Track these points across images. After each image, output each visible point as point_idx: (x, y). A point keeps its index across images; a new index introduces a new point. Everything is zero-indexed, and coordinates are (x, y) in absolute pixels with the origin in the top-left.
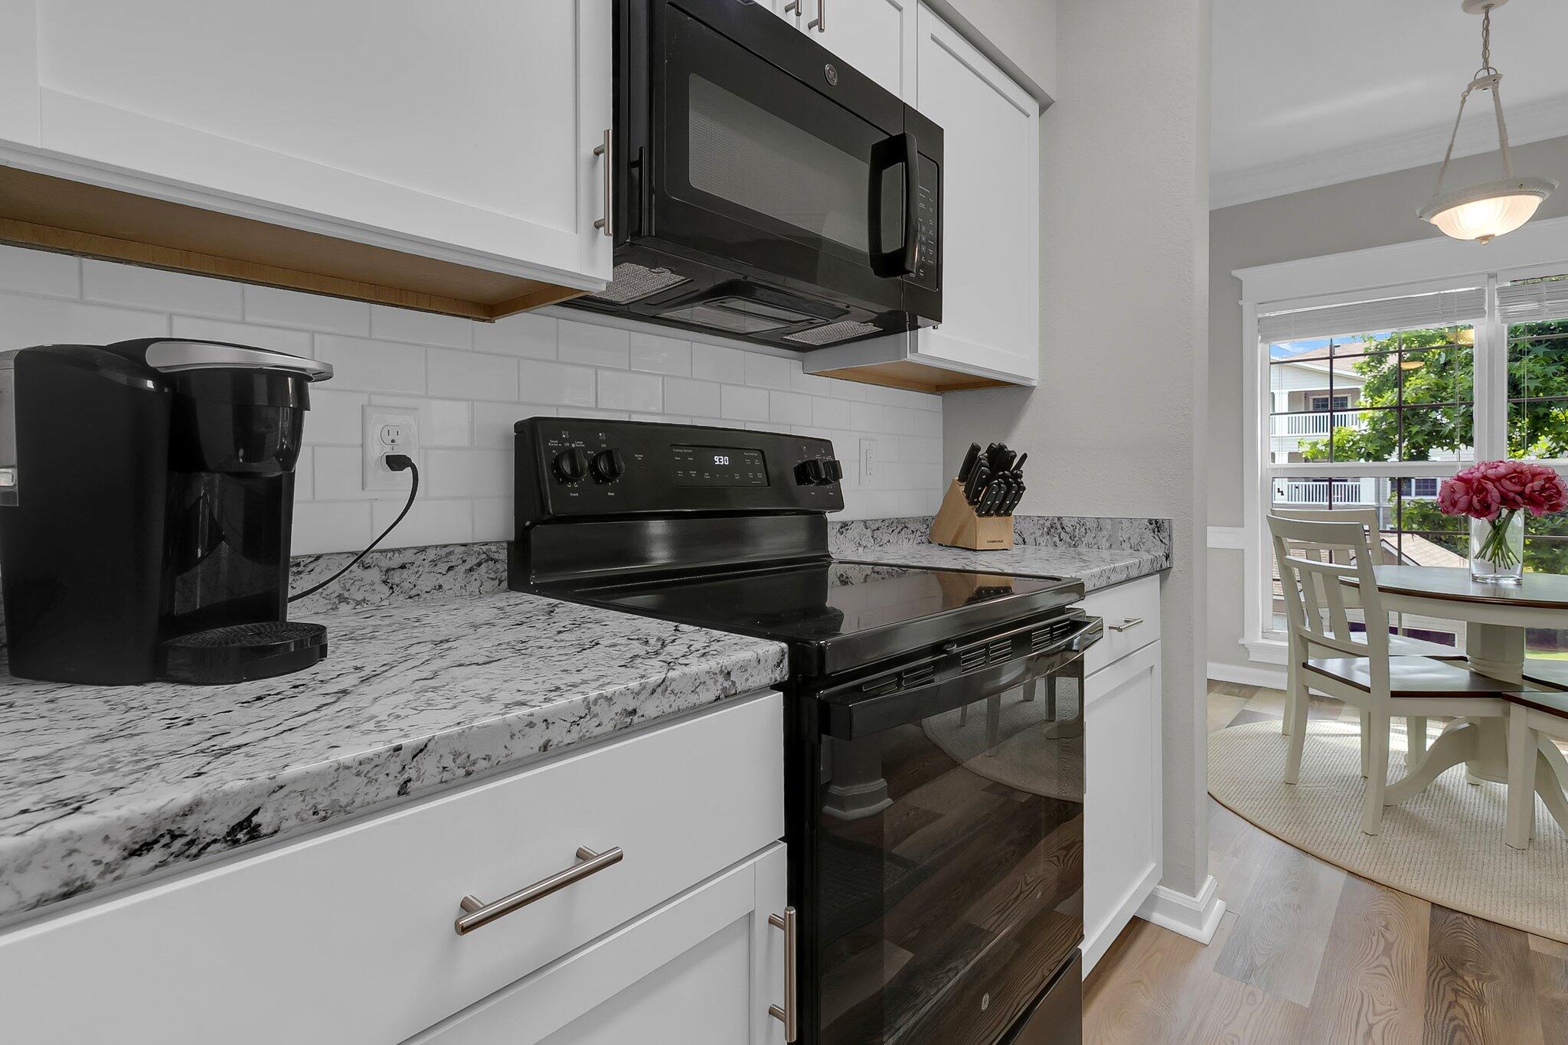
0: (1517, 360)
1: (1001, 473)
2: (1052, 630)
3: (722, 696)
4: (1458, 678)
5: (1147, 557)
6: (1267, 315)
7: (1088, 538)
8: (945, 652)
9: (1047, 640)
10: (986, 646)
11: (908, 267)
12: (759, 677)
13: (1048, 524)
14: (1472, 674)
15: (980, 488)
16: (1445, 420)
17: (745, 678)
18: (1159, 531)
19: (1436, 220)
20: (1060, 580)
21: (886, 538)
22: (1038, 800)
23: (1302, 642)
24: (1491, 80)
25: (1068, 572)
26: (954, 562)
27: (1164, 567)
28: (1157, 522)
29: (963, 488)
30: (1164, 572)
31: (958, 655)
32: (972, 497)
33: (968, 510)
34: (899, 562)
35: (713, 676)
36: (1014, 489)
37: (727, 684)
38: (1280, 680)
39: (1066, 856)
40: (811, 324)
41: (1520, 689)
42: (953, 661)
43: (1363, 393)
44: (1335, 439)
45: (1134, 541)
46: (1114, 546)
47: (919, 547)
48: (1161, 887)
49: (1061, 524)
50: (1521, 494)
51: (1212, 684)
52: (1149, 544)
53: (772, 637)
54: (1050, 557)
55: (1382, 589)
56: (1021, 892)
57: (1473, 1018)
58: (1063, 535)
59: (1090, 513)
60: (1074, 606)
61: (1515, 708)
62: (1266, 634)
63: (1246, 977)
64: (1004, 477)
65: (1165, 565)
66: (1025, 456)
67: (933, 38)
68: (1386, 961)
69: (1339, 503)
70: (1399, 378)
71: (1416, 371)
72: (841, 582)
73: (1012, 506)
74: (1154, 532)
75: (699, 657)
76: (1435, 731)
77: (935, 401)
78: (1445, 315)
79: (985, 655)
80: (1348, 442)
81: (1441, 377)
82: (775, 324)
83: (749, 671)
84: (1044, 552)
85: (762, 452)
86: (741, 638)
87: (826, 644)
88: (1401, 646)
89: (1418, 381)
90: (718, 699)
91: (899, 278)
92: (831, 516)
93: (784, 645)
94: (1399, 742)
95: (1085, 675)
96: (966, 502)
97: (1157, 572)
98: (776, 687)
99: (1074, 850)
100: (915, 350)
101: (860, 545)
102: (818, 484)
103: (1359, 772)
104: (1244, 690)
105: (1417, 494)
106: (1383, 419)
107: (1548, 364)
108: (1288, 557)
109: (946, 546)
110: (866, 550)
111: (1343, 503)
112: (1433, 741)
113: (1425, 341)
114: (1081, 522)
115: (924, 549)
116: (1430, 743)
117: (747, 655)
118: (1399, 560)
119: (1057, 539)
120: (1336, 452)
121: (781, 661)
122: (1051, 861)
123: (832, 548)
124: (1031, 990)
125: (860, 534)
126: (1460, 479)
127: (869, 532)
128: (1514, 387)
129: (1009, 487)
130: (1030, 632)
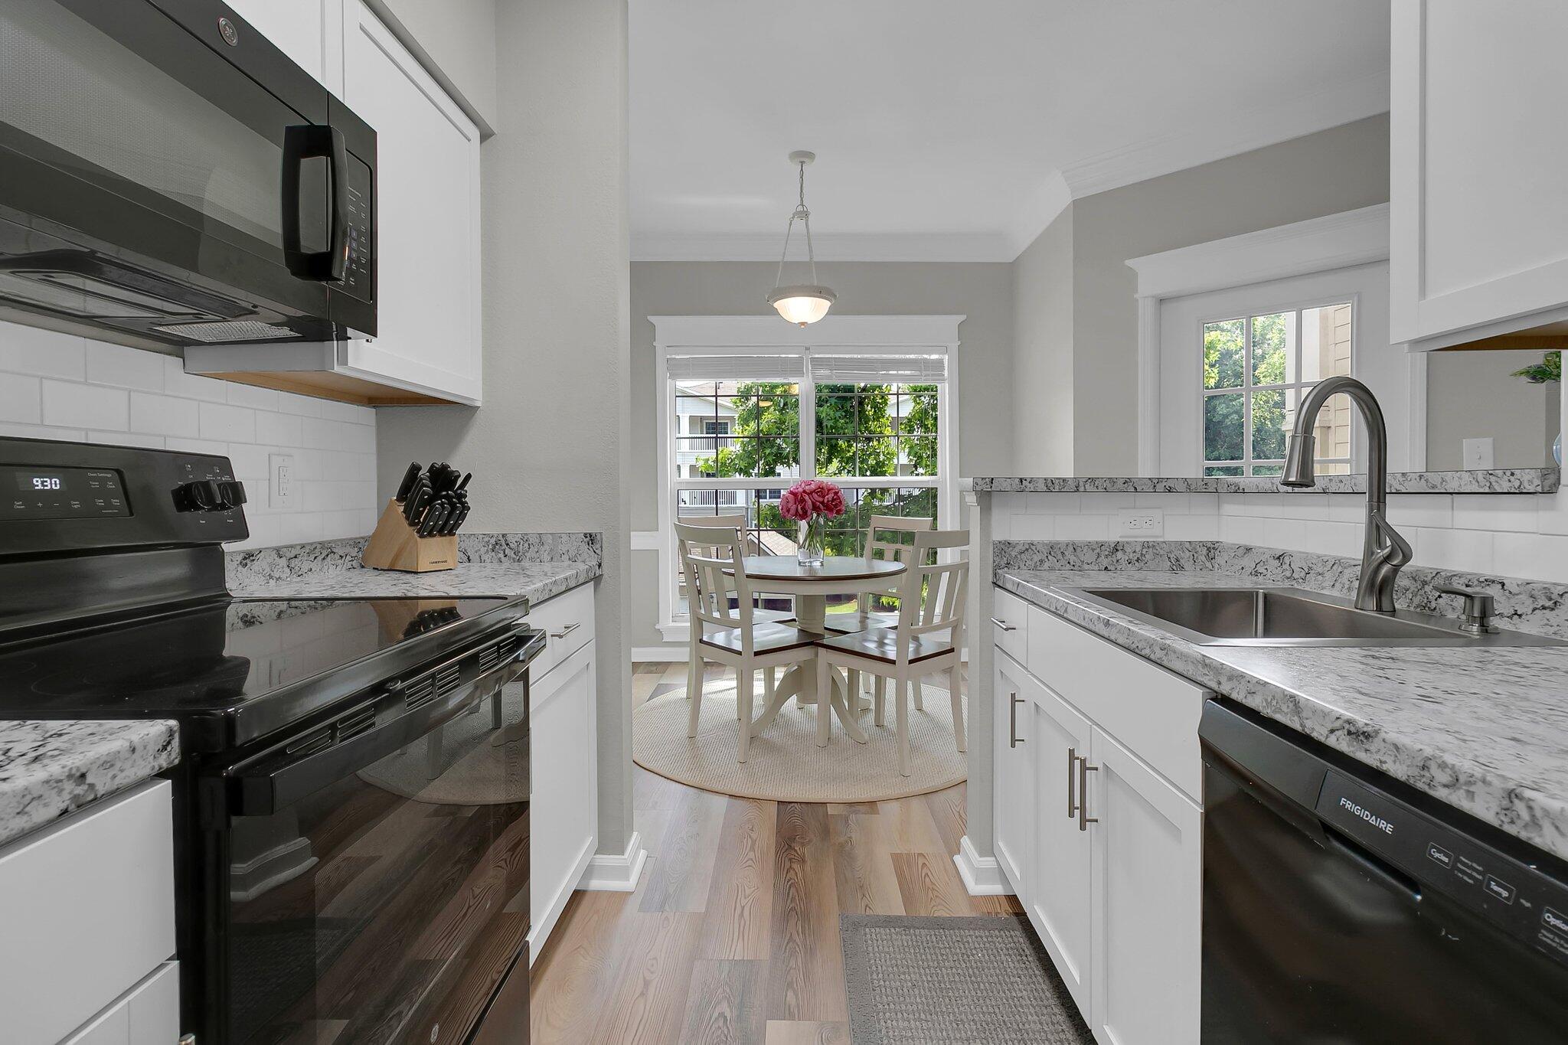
0: (821, 406)
1: (444, 493)
2: (499, 648)
3: (72, 807)
4: (790, 635)
5: (582, 567)
6: (673, 356)
7: (531, 554)
8: (388, 691)
9: (495, 659)
10: (433, 676)
11: (335, 274)
12: (134, 770)
13: (493, 541)
14: (800, 631)
15: (421, 509)
16: (784, 446)
17: (110, 775)
18: (592, 544)
19: (776, 305)
20: (507, 599)
21: (305, 567)
22: (485, 809)
23: (698, 623)
24: (804, 214)
25: (512, 589)
26: (394, 589)
27: (597, 575)
28: (591, 536)
29: (402, 509)
30: (597, 580)
31: (402, 690)
32: (412, 517)
33: (408, 531)
34: (326, 594)
35: (55, 785)
36: (458, 509)
37: (80, 790)
38: (683, 655)
39: (512, 856)
40: (198, 318)
41: (822, 636)
42: (396, 697)
43: (737, 422)
44: (720, 457)
45: (572, 553)
46: (555, 559)
47: (349, 574)
48: (597, 856)
49: (506, 540)
50: (822, 503)
51: (636, 665)
52: (585, 555)
53: (152, 715)
54: (495, 574)
55: (748, 576)
56: (469, 907)
57: (800, 875)
58: (507, 551)
59: (533, 529)
60: (519, 622)
61: (822, 651)
62: (674, 618)
63: (661, 908)
64: (447, 497)
65: (598, 572)
66: (469, 477)
67: (362, 28)
68: (751, 855)
69: (724, 506)
70: (757, 413)
71: (768, 408)
72: (245, 622)
73: (456, 525)
74: (589, 544)
75: (27, 765)
76: (779, 674)
77: (367, 414)
78: (783, 373)
79: (431, 685)
80: (728, 459)
81: (782, 414)
82: (140, 312)
83: (118, 765)
84: (489, 568)
85: (118, 472)
86: (100, 725)
87: (235, 711)
88: (760, 616)
89: (769, 416)
90: (65, 812)
91: (324, 283)
92: (227, 547)
93: (173, 723)
94: (759, 688)
95: (530, 683)
96: (405, 523)
97: (592, 580)
98: (162, 775)
99: (521, 847)
100: (344, 361)
101: (271, 577)
102: (209, 510)
103: (736, 717)
104: (660, 667)
105: (770, 498)
106: (749, 443)
107: (837, 411)
108: (689, 556)
109: (382, 570)
110: (280, 582)
111: (726, 505)
112: (779, 682)
113: (774, 387)
114: (525, 538)
115: (357, 576)
116: (777, 684)
117: (117, 744)
118: (759, 550)
119: (501, 555)
120: (719, 469)
121: (169, 743)
122: (499, 866)
123: (232, 584)
124: (484, 996)
125: (270, 565)
126: (791, 493)
127: (283, 562)
128: (819, 423)
129: (453, 507)
130: (478, 653)
